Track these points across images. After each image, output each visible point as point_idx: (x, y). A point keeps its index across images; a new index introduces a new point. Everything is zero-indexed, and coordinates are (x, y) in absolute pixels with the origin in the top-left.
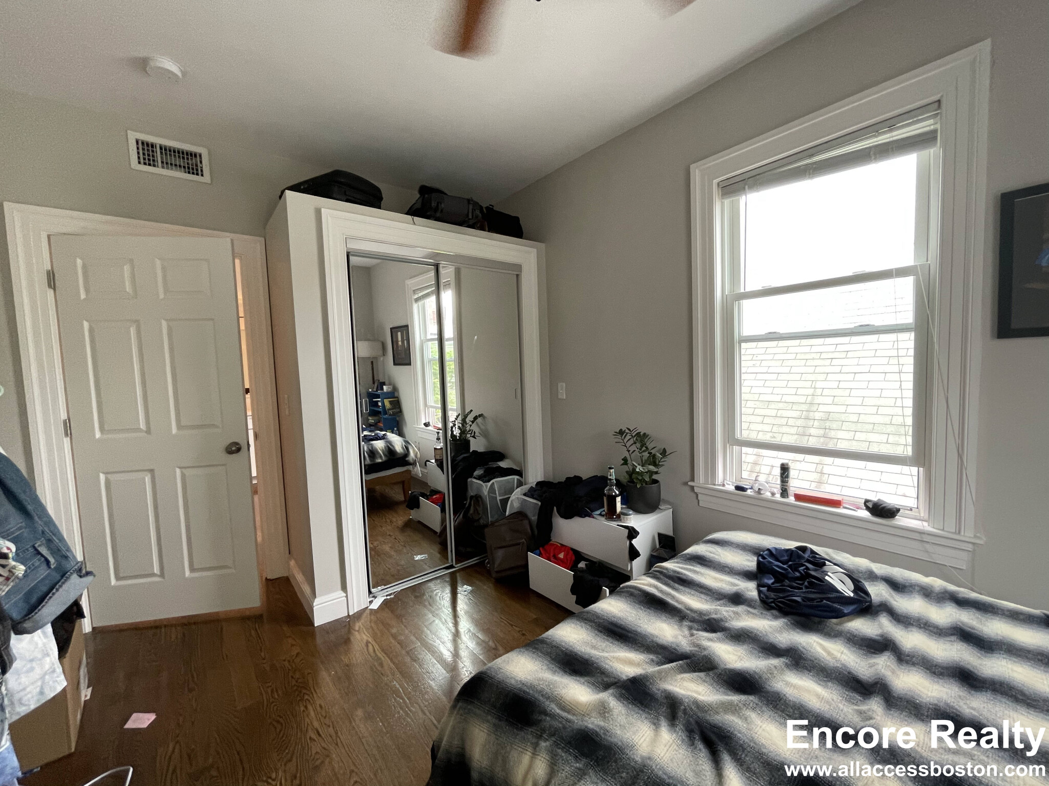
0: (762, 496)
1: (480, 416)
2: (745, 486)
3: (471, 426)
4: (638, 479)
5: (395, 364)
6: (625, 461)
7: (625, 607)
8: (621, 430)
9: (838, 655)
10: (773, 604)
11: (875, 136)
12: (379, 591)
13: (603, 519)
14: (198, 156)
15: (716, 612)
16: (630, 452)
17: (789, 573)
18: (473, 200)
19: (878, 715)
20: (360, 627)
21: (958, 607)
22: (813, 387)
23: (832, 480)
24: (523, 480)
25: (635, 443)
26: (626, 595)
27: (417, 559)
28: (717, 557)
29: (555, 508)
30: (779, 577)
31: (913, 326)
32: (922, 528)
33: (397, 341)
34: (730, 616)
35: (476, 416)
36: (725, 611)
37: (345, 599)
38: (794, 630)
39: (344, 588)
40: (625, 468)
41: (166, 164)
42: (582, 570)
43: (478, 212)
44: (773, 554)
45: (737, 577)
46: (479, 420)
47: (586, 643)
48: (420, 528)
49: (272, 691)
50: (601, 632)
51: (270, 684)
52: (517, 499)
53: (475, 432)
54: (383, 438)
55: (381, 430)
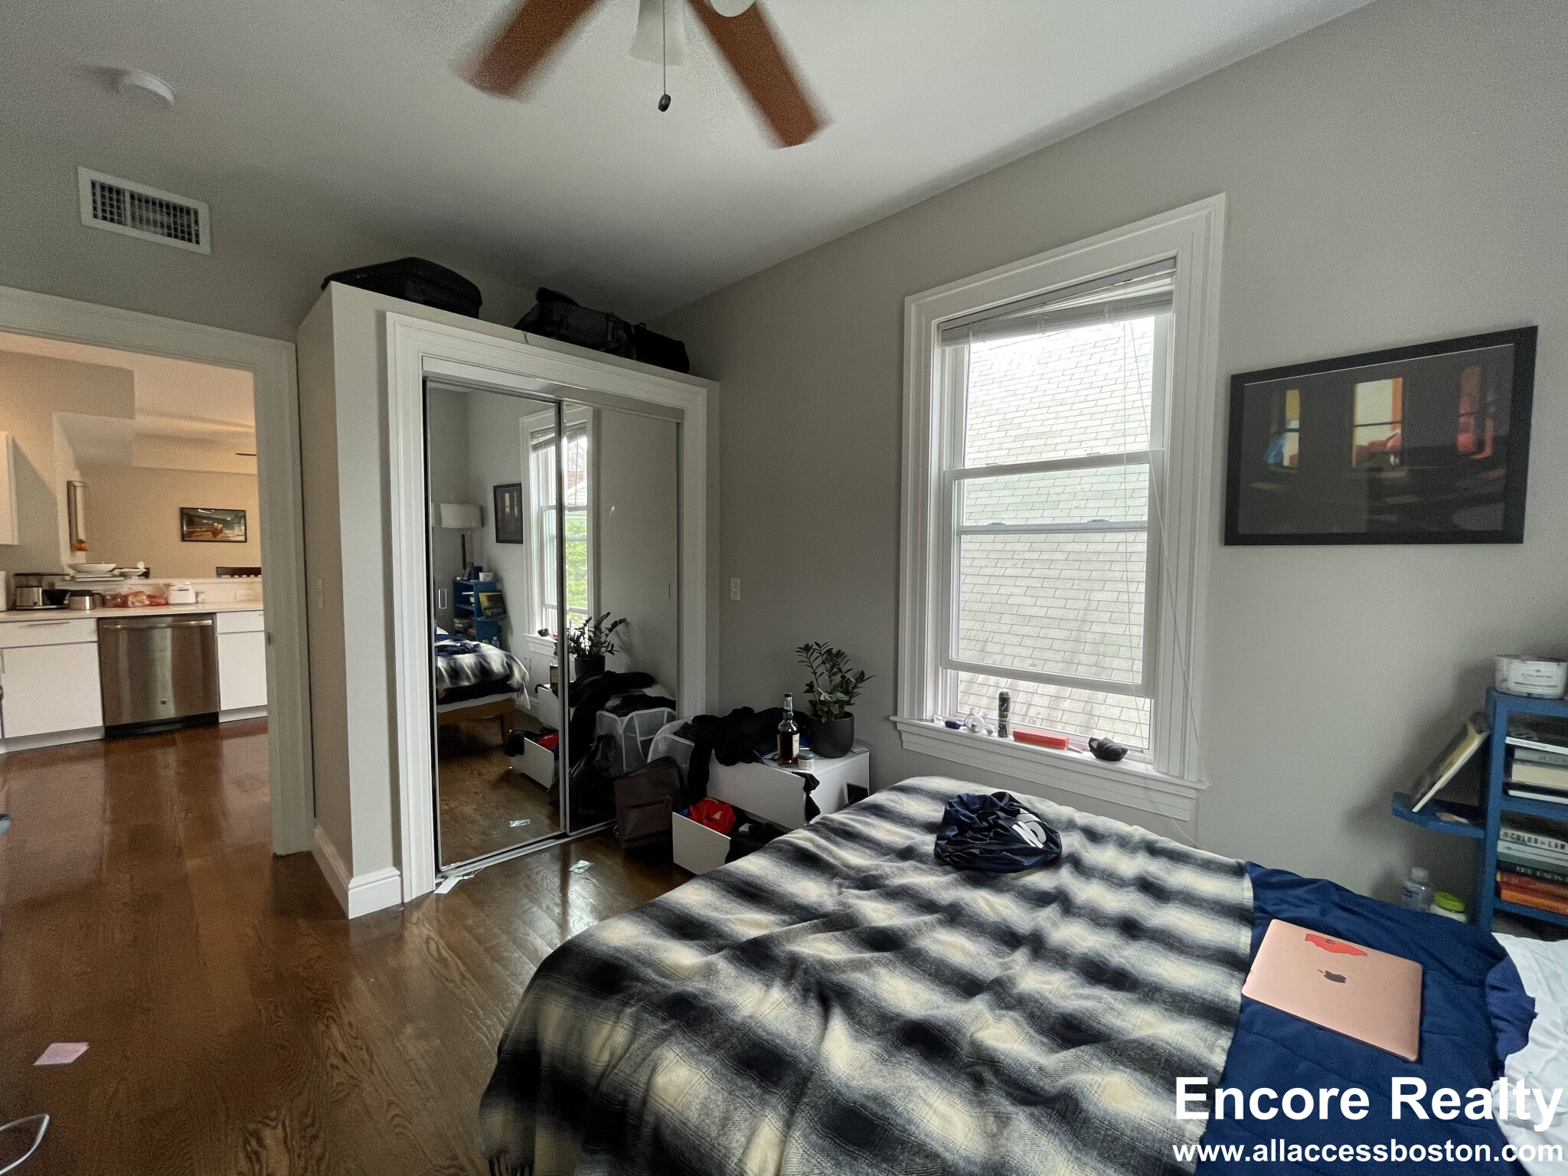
0: (977, 734)
1: (621, 621)
2: (957, 722)
3: (607, 635)
4: (822, 711)
5: (498, 541)
6: (810, 688)
7: (767, 863)
8: (808, 645)
9: (1001, 909)
10: (948, 859)
11: (1109, 290)
12: (453, 869)
13: (775, 764)
14: (192, 212)
15: (877, 867)
16: (817, 675)
17: (976, 822)
18: (614, 316)
19: (1018, 965)
20: (419, 919)
21: (1150, 856)
22: (1087, 598)
23: (1102, 723)
24: (675, 713)
25: (823, 663)
26: (772, 850)
27: (514, 825)
28: (898, 806)
29: (713, 751)
30: (963, 827)
31: (1146, 525)
32: (1146, 772)
33: (504, 507)
34: (893, 872)
35: (616, 621)
36: (885, 867)
37: (399, 878)
38: (963, 886)
39: (397, 862)
40: (810, 696)
41: (138, 221)
42: (744, 835)
43: (621, 333)
44: (963, 801)
45: (916, 830)
46: (620, 627)
47: (707, 905)
48: (522, 784)
49: (276, 1007)
50: (730, 892)
51: (273, 999)
52: (664, 739)
53: (613, 646)
54: (474, 650)
55: (473, 639)
